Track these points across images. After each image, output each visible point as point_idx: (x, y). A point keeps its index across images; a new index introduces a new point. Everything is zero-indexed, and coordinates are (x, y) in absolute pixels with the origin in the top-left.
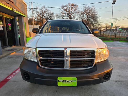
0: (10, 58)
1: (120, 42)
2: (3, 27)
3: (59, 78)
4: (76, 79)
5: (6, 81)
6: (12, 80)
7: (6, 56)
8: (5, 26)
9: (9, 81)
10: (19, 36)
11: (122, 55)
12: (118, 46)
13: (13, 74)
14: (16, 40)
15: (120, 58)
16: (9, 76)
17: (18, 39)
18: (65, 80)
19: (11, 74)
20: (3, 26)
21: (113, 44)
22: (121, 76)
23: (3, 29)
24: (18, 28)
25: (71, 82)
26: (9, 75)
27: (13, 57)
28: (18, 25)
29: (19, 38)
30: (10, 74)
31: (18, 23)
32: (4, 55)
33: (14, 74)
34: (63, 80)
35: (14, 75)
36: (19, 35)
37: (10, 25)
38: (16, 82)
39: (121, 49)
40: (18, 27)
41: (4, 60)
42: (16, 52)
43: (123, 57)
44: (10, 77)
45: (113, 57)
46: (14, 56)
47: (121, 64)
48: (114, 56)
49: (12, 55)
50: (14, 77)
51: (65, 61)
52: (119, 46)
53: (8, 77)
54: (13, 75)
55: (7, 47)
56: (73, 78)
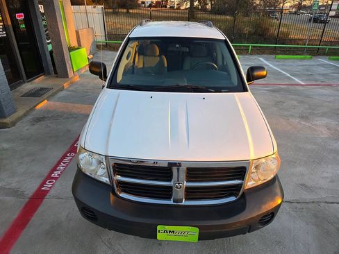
0: (38, 120)
1: (330, 59)
2: (5, 28)
3: (159, 228)
4: (196, 230)
5: (40, 195)
6: (52, 192)
7: (25, 115)
8: (10, 23)
9: (47, 197)
10: (50, 47)
11: (323, 115)
12: (321, 78)
13: (53, 175)
14: (43, 59)
15: (318, 123)
16: (44, 183)
17: (49, 58)
18: (174, 232)
19: (49, 177)
20: (4, 25)
21: (307, 70)
22: (306, 187)
23: (6, 34)
24: (44, 23)
25: (185, 234)
26: (43, 179)
27: (43, 119)
28: (43, 14)
29: (51, 52)
30: (46, 175)
31: (41, 8)
32: (20, 112)
33: (55, 174)
34: (170, 231)
35: (56, 179)
36: (49, 43)
37: (20, 17)
38: (63, 201)
39: (326, 91)
40: (44, 20)
41: (24, 128)
42: (48, 99)
43: (325, 121)
44: (48, 185)
45: (298, 120)
46: (46, 116)
47: (314, 147)
48: (302, 117)
49: (40, 110)
50: (57, 184)
51: (174, 189)
52: (323, 75)
53: (42, 185)
54: (53, 178)
55: (24, 82)
56: (190, 228)
